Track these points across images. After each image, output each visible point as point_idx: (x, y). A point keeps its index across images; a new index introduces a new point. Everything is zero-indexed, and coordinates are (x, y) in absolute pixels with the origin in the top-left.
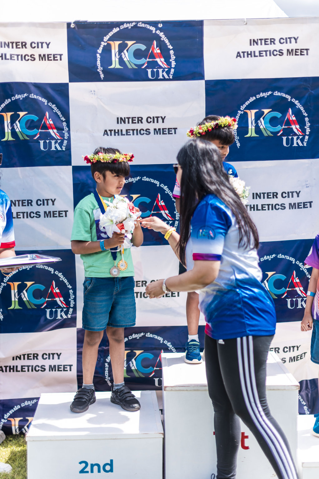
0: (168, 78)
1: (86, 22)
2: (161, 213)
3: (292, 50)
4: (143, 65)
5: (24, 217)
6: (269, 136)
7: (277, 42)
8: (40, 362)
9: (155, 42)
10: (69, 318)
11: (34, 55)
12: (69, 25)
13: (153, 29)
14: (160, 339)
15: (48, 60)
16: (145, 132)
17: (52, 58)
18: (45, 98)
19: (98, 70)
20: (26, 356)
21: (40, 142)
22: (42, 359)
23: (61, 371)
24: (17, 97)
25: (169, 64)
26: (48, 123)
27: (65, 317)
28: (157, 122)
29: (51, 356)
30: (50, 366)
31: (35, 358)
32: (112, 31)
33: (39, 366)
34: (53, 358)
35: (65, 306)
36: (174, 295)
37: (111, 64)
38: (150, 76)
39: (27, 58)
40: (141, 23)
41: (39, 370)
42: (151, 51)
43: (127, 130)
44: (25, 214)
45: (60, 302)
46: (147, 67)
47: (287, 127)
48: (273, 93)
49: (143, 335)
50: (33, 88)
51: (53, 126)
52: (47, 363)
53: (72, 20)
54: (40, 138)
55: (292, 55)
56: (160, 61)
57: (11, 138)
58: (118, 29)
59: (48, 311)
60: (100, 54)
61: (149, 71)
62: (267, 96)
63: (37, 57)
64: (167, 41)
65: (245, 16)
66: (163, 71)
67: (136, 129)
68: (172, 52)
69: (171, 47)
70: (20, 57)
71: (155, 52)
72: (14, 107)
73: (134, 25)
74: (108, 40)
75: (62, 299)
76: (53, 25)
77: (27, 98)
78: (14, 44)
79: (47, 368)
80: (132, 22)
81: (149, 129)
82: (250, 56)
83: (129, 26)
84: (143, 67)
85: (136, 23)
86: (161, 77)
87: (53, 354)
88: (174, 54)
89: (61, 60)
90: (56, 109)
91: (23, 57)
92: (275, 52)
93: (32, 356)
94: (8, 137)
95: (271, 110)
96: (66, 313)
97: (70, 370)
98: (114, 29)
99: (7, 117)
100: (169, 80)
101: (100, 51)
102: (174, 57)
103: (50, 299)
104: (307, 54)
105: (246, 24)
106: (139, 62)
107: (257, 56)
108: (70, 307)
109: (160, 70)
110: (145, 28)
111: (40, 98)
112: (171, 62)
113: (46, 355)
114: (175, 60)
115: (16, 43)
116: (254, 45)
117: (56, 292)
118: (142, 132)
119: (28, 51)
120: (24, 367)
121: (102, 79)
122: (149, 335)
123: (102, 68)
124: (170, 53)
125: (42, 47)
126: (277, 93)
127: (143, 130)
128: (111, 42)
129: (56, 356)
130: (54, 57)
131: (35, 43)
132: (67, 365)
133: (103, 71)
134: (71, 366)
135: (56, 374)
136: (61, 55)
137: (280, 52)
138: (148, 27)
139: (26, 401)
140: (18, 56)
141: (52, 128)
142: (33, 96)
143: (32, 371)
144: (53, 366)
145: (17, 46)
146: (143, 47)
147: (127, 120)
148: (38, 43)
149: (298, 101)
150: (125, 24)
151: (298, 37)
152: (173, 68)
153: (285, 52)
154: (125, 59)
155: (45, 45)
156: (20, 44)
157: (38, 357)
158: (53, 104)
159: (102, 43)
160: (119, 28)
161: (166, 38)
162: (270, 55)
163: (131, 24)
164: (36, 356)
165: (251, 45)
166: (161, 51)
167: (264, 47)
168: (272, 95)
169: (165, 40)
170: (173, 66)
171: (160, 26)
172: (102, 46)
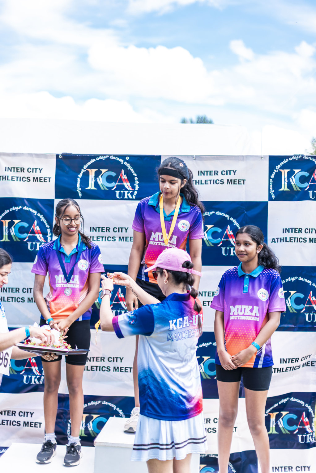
0: (132, 198)
1: (71, 154)
2: (120, 304)
3: (231, 180)
4: (113, 187)
5: (12, 301)
6: (211, 247)
7: (219, 173)
8: (17, 418)
9: (123, 171)
10: (41, 384)
11: (29, 178)
12: (57, 156)
13: (122, 161)
14: (114, 406)
15: (40, 181)
16: (111, 239)
17: (43, 180)
18: (35, 210)
19: (77, 190)
20: (6, 412)
21: (28, 244)
22: (19, 416)
23: (33, 427)
24: (14, 208)
25: (133, 187)
26: (35, 229)
27: (37, 383)
28: (122, 231)
29: (26, 414)
30: (24, 422)
31: (13, 415)
32: (90, 161)
33: (15, 422)
34: (27, 416)
35: (38, 374)
36: (127, 371)
37: (88, 186)
38: (117, 196)
39: (24, 179)
40: (112, 156)
41: (15, 425)
42: (120, 177)
43: (97, 237)
44: (14, 299)
45: (35, 370)
46: (116, 189)
47: (225, 240)
48: (215, 213)
49: (100, 402)
50: (26, 202)
51: (40, 232)
52: (22, 419)
53: (60, 153)
54: (28, 241)
55: (232, 184)
56: (127, 185)
57: (7, 240)
58: (94, 160)
59: (25, 377)
60: (80, 179)
61: (117, 192)
62: (211, 215)
63: (32, 179)
64: (132, 170)
65: (194, 154)
66: (128, 193)
67: (105, 236)
68: (136, 179)
69: (135, 175)
70: (19, 179)
71: (123, 178)
72: (12, 216)
73: (107, 158)
74: (87, 168)
75: (37, 368)
76: (45, 156)
77: (22, 209)
78: (15, 169)
79: (22, 423)
80: (105, 155)
81: (115, 237)
82: (197, 183)
83: (103, 158)
84: (113, 189)
85: (109, 156)
86: (126, 197)
87: (27, 413)
88: (138, 180)
89: (49, 181)
90: (42, 219)
91: (22, 179)
92: (217, 181)
93: (11, 412)
94: (5, 239)
95: (213, 226)
96: (39, 379)
97: (40, 427)
98: (92, 160)
99: (6, 223)
100: (133, 199)
101: (80, 176)
102: (138, 183)
103: (28, 368)
104: (244, 184)
105: (195, 159)
106: (110, 185)
107: (203, 184)
108: (42, 375)
109: (126, 192)
110: (115, 160)
111: (31, 210)
112: (135, 186)
113: (22, 412)
114: (139, 185)
115: (17, 168)
116: (201, 175)
117: (33, 362)
118: (109, 239)
119: (25, 174)
120: (4, 421)
121: (80, 197)
122: (105, 403)
123: (80, 189)
124: (134, 179)
125: (36, 172)
126: (218, 213)
127: (110, 237)
128: (89, 170)
129: (29, 414)
130: (44, 180)
131: (31, 169)
132: (37, 423)
133: (81, 191)
134: (40, 423)
135: (28, 428)
136: (50, 178)
137: (221, 181)
138: (118, 159)
139: (3, 449)
140: (17, 177)
141: (39, 233)
142: (25, 208)
143: (10, 425)
144: (26, 423)
145: (17, 170)
146: (114, 174)
147: (98, 229)
148: (33, 169)
149: (235, 220)
150: (100, 156)
151: (236, 171)
152: (136, 191)
153: (225, 181)
154: (99, 183)
155: (38, 170)
156: (20, 169)
157: (16, 414)
158: (41, 214)
159: (82, 170)
160: (96, 159)
161: (131, 168)
162: (214, 183)
163: (104, 157)
164: (14, 413)
165: (199, 175)
166: (127, 177)
167: (209, 177)
168: (214, 214)
169: (131, 170)
170: (137, 189)
171: (127, 158)
172: (82, 172)
